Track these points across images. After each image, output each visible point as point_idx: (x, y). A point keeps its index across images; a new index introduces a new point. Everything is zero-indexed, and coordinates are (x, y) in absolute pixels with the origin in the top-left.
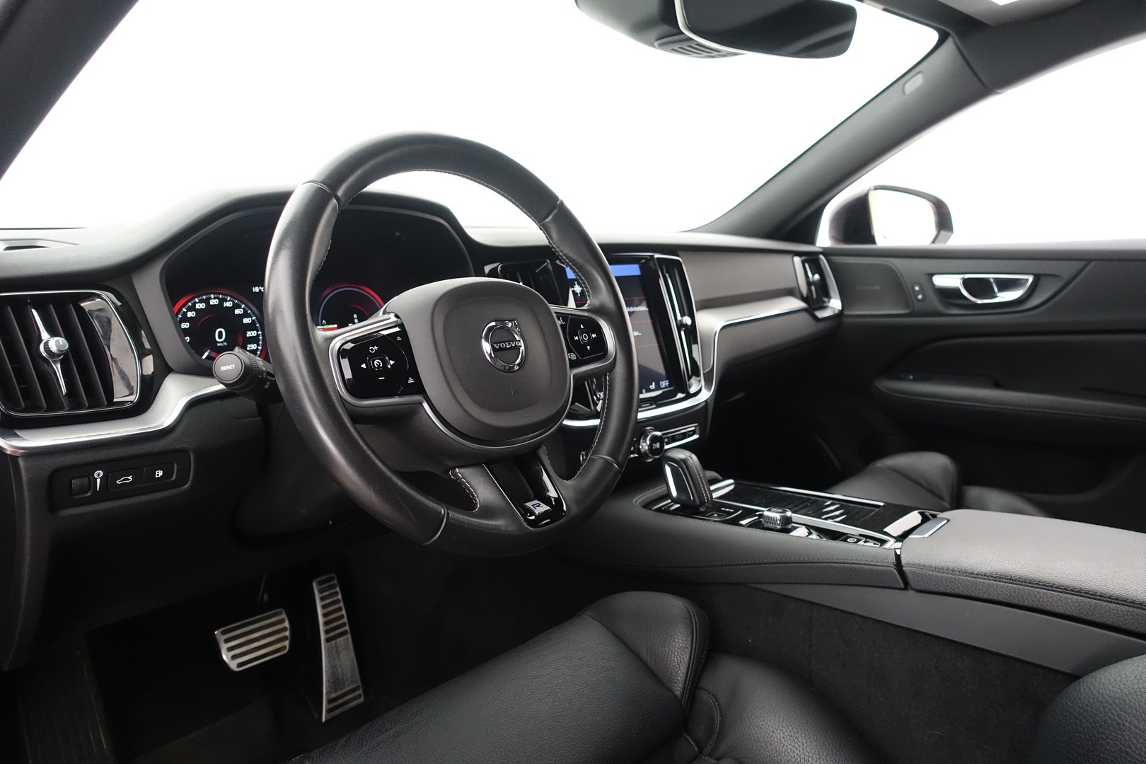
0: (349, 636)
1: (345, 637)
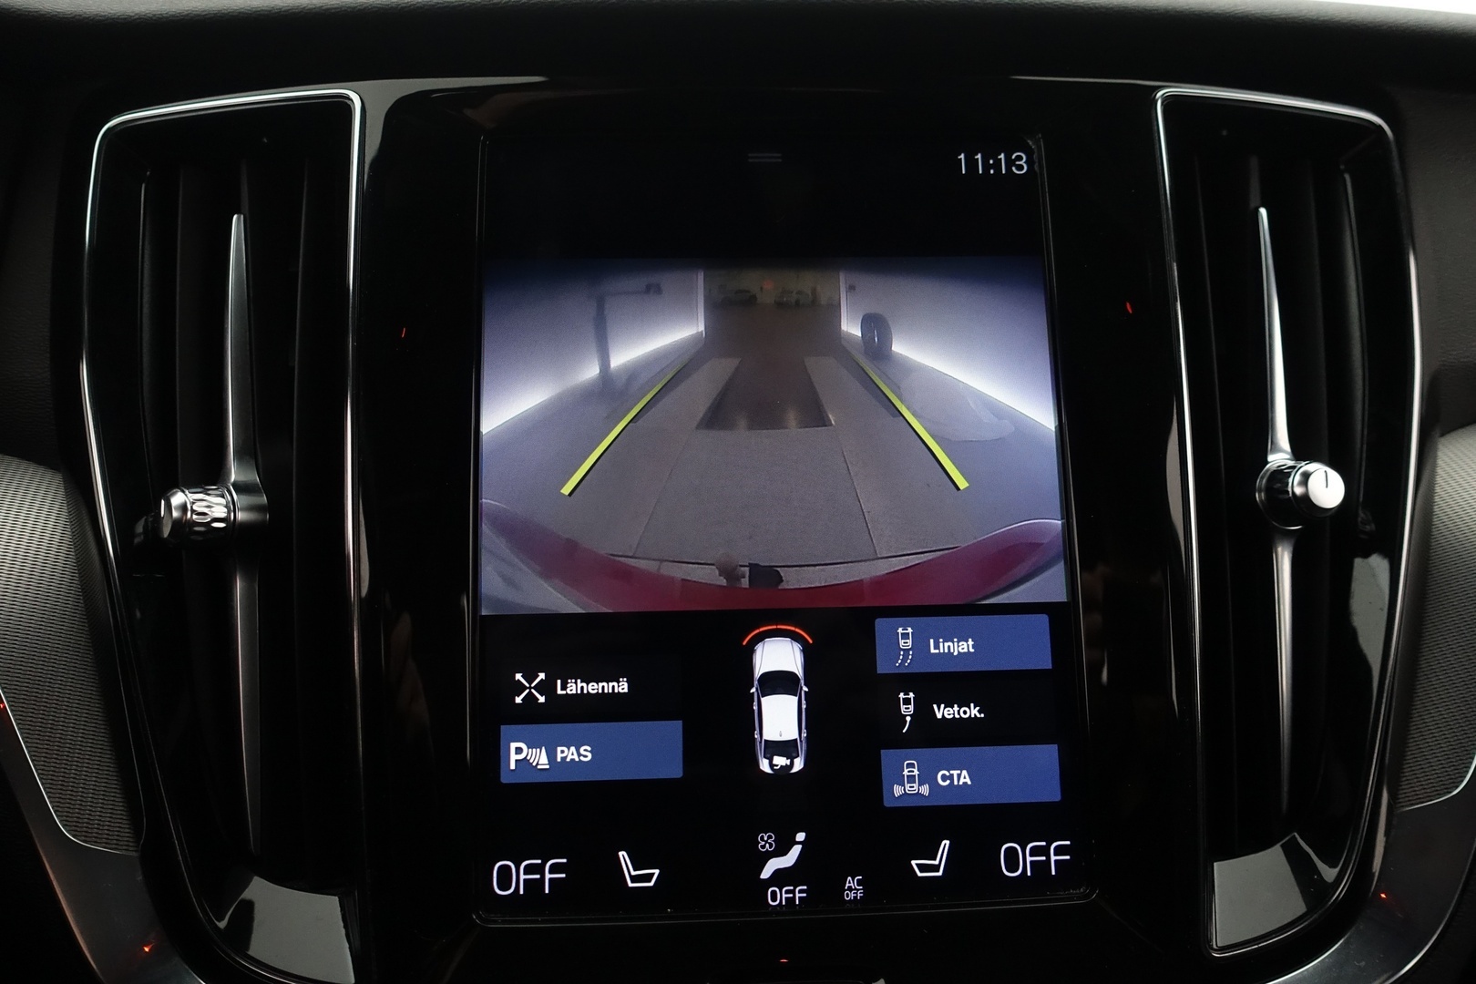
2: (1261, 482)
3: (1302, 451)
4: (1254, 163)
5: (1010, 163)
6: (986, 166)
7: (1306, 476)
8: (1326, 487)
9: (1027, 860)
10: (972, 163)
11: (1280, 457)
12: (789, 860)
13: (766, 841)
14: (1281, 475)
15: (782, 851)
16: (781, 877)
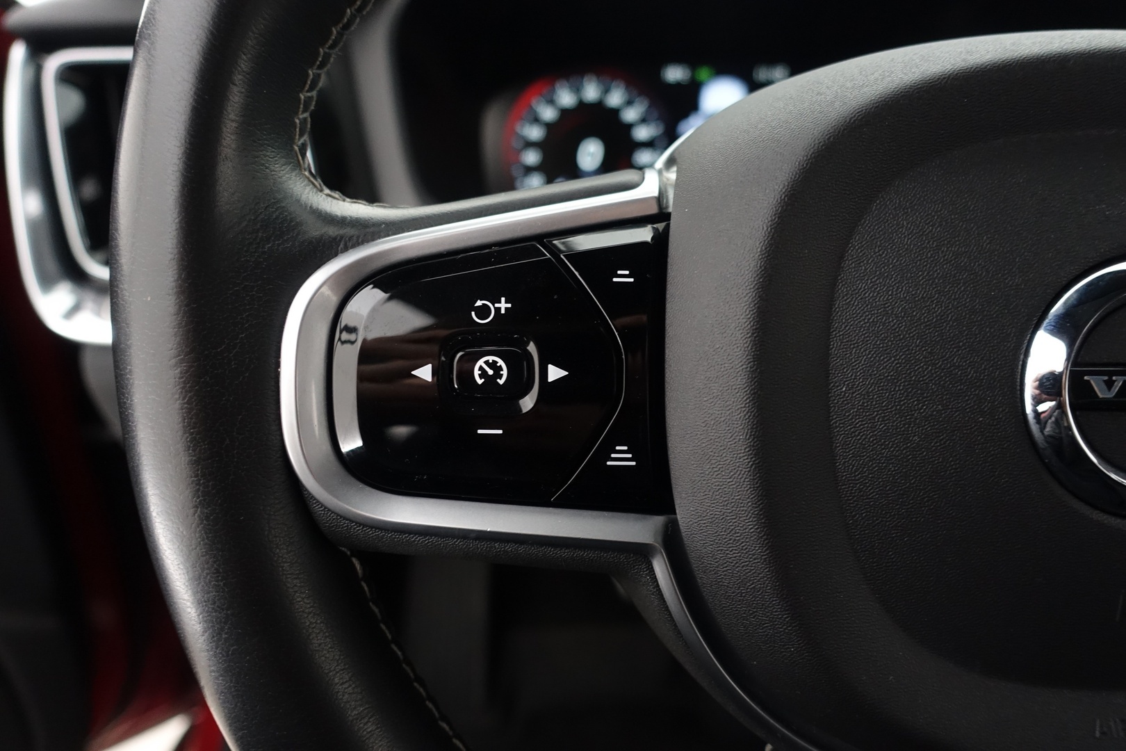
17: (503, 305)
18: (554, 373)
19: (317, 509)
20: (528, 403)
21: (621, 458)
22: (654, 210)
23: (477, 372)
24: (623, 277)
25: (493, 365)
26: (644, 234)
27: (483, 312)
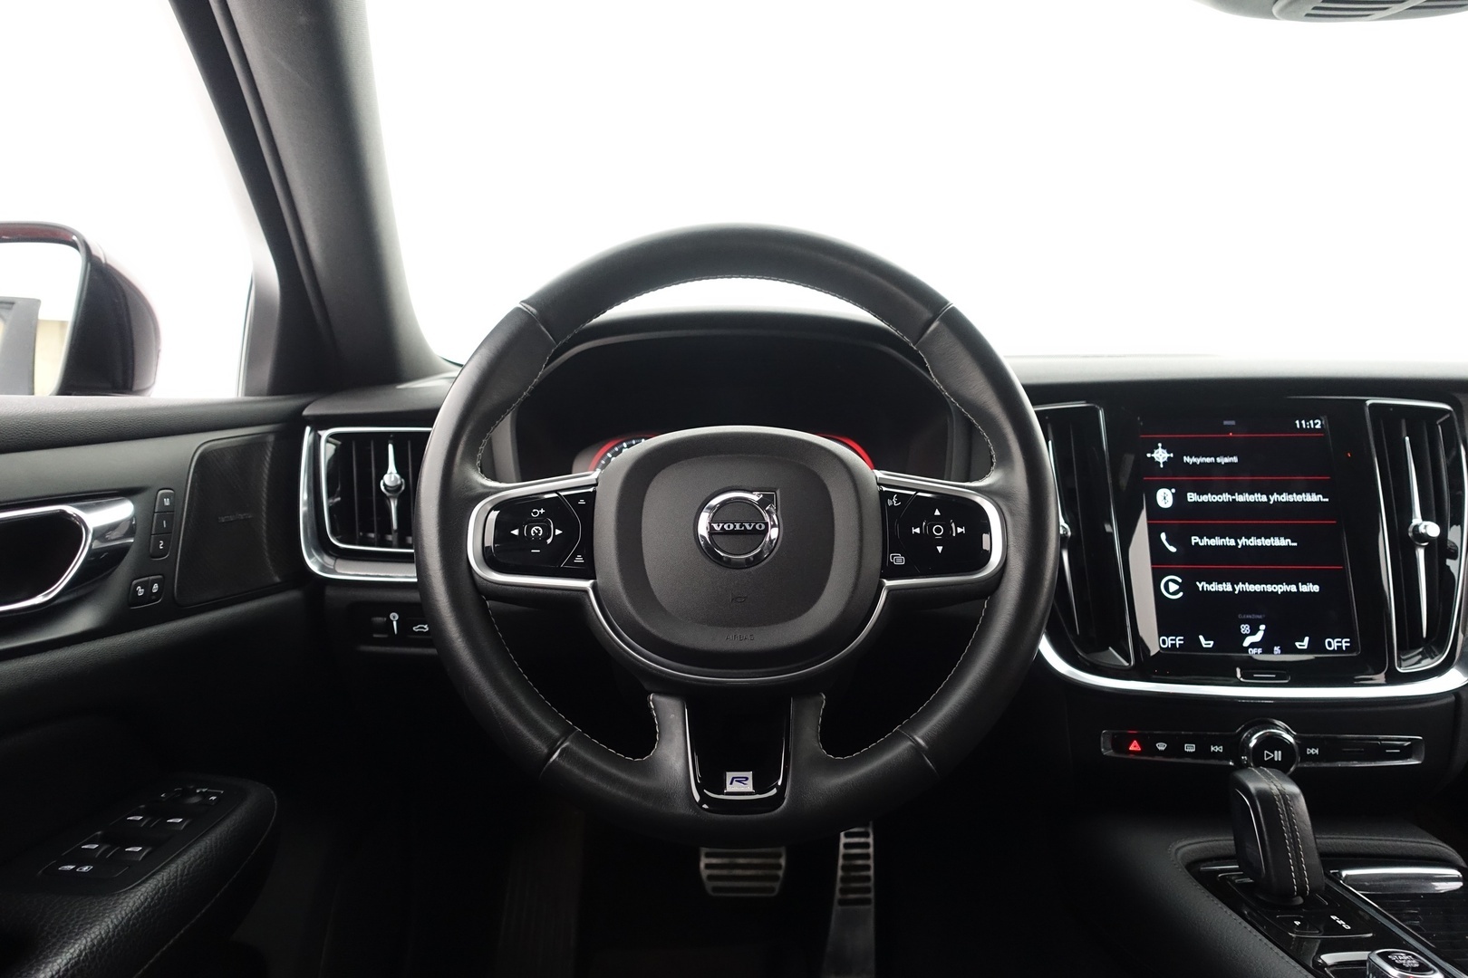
0: (871, 907)
1: (867, 907)
2: (1410, 529)
3: (1424, 518)
4: (1403, 422)
5: (1315, 424)
6: (1306, 425)
7: (1426, 527)
8: (1433, 530)
9: (1335, 645)
10: (1301, 424)
11: (1417, 519)
12: (1258, 637)
13: (1245, 629)
14: (1417, 527)
15: (1253, 632)
16: (1253, 645)
17: (542, 511)
18: (558, 532)
19: (477, 577)
20: (549, 541)
21: (579, 559)
22: (595, 482)
23: (532, 532)
24: (582, 502)
25: (537, 530)
26: (591, 490)
27: (535, 513)
